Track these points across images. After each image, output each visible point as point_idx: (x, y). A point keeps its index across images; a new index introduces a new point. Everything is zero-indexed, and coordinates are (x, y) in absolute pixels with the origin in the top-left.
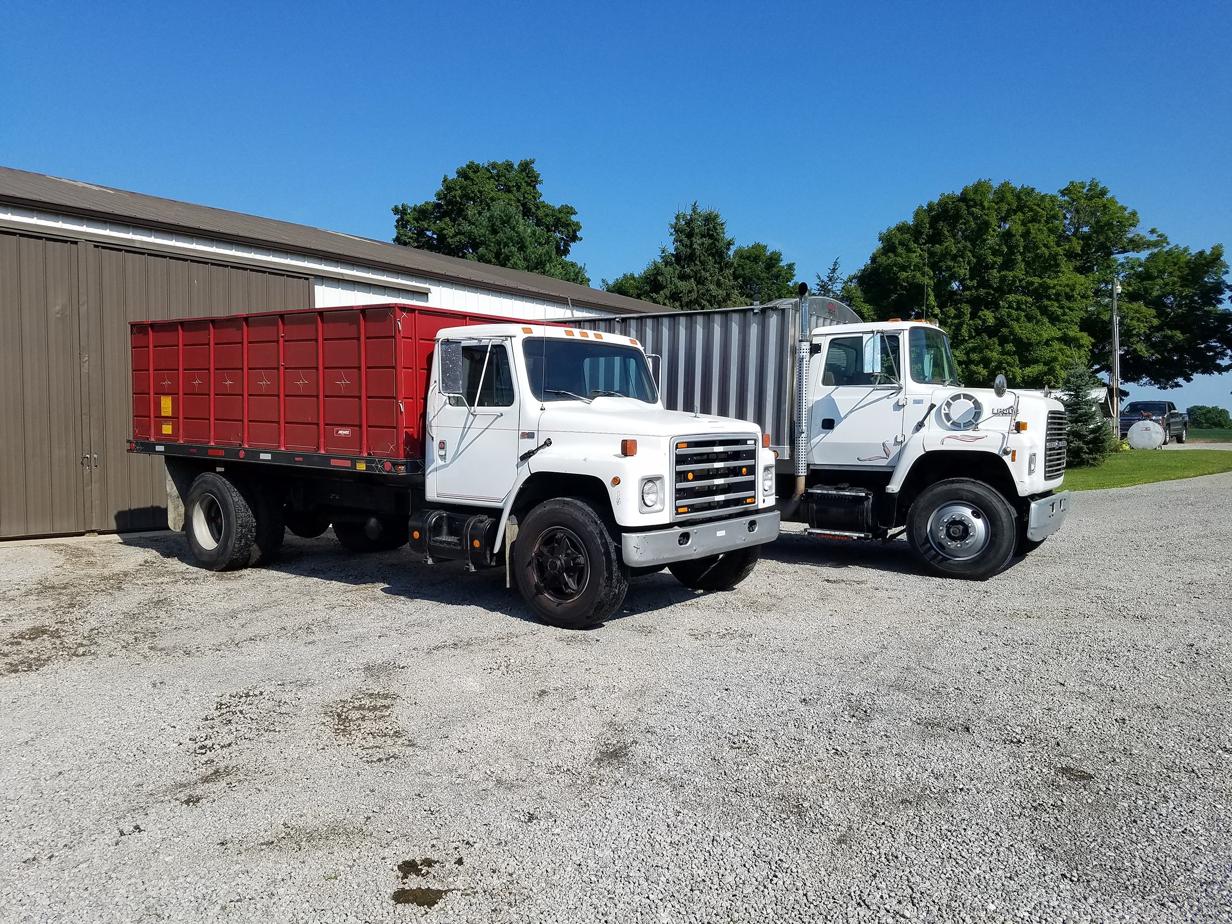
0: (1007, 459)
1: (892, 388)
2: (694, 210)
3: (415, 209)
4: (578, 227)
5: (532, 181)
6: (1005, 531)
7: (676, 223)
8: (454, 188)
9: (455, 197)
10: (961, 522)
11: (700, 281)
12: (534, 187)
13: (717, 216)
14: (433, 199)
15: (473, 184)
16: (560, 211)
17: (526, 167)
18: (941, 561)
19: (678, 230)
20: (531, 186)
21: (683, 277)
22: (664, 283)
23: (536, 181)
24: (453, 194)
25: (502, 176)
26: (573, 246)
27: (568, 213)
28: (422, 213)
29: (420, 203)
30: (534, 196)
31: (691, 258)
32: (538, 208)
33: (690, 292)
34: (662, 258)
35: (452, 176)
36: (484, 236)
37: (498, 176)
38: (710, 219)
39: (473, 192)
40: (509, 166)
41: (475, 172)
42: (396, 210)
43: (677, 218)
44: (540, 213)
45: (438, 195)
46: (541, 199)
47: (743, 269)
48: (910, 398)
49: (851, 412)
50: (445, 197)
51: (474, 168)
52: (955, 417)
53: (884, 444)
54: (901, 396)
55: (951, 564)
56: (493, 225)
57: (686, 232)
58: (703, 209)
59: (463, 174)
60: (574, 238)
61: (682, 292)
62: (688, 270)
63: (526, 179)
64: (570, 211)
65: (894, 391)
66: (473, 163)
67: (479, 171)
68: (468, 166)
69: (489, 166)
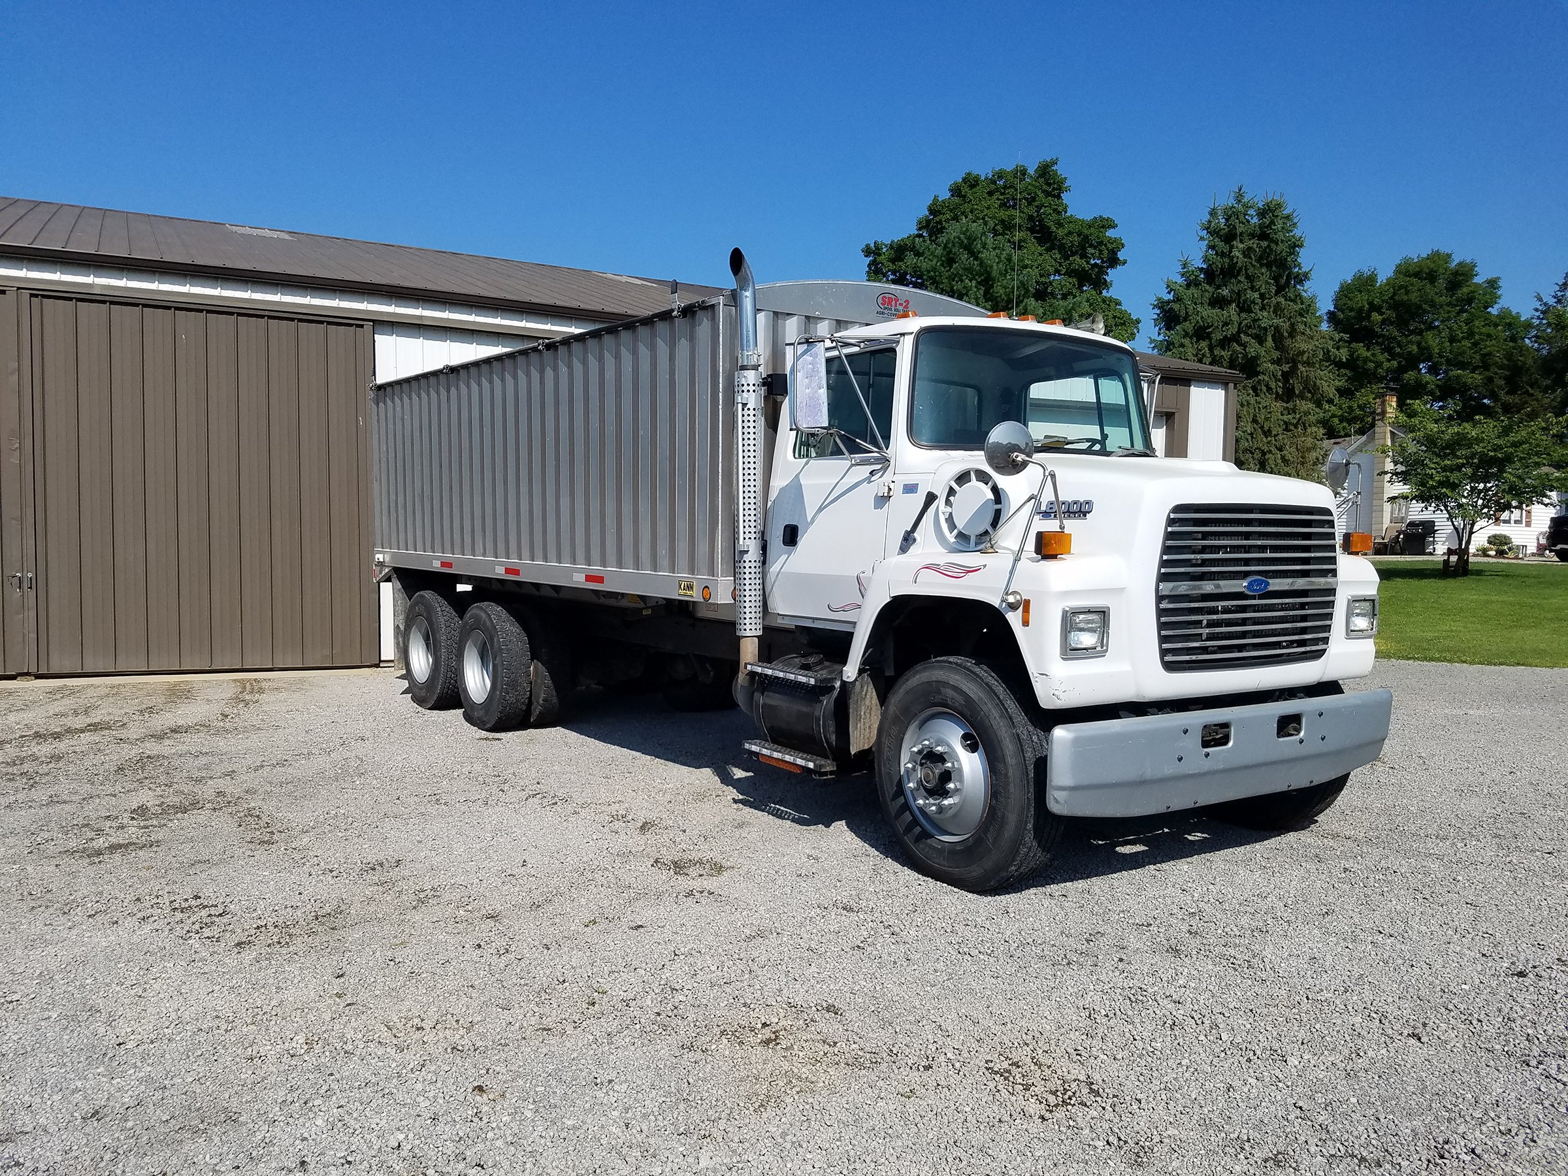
0: (1014, 619)
1: (877, 461)
2: (1239, 197)
3: (891, 247)
4: (1118, 245)
5: (1054, 189)
6: (1012, 788)
7: (1210, 222)
8: (939, 211)
10: (940, 758)
11: (1245, 308)
12: (1059, 197)
13: (1279, 206)
14: (913, 230)
17: (1045, 171)
18: (918, 839)
19: (1213, 232)
20: (1052, 196)
21: (1218, 302)
22: (1183, 313)
23: (1061, 189)
25: (1011, 186)
26: (1112, 275)
27: (1103, 227)
28: (900, 250)
29: (897, 238)
30: (1055, 210)
31: (1230, 272)
32: (1060, 225)
33: (1226, 324)
34: (1183, 275)
35: (945, 195)
36: (934, 269)
37: (1005, 187)
38: (1269, 211)
40: (1021, 173)
41: (972, 186)
42: (867, 252)
43: (1213, 213)
44: (1061, 232)
45: (921, 223)
46: (1068, 214)
47: (1407, 293)
48: (903, 480)
49: (821, 509)
50: (927, 224)
51: (972, 182)
52: (960, 524)
53: (858, 578)
54: (888, 476)
55: (931, 846)
57: (1222, 233)
58: (1258, 196)
59: (956, 191)
60: (1114, 261)
61: (1212, 326)
62: (1225, 292)
63: (1045, 187)
64: (1108, 224)
65: (878, 467)
66: (969, 174)
67: (978, 184)
68: (964, 180)
69: (993, 176)
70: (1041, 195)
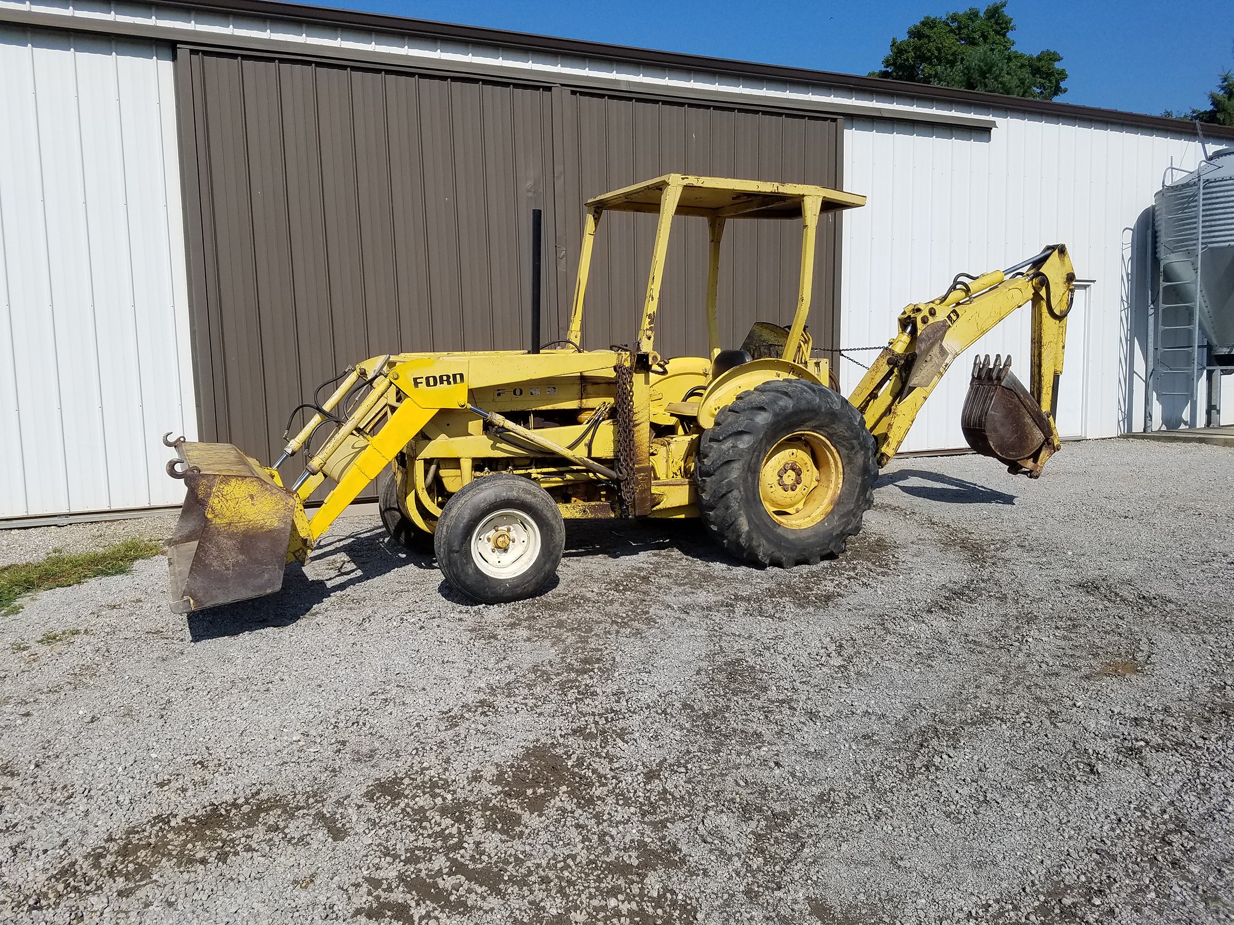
4: (1062, 75)
5: (1002, 28)
8: (906, 50)
9: (907, 60)
12: (1004, 35)
14: (880, 67)
15: (930, 42)
16: (1039, 59)
17: (994, 13)
20: (999, 35)
23: (1008, 28)
24: (904, 57)
25: (965, 27)
27: (1050, 59)
30: (1005, 46)
32: (1010, 59)
35: (903, 37)
37: (959, 28)
39: (929, 51)
40: (973, 15)
45: (887, 63)
46: (1013, 49)
50: (894, 64)
51: (929, 23)
56: (969, 79)
59: (916, 34)
60: (1058, 91)
63: (995, 26)
64: (1054, 57)
66: (928, 18)
67: (936, 26)
68: (924, 24)
69: (947, 19)
70: (992, 33)
